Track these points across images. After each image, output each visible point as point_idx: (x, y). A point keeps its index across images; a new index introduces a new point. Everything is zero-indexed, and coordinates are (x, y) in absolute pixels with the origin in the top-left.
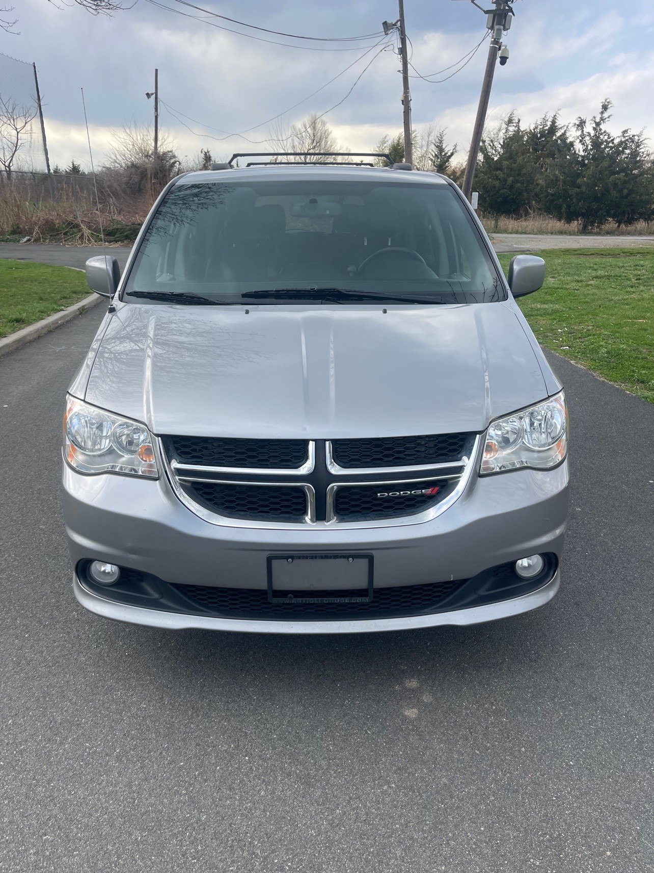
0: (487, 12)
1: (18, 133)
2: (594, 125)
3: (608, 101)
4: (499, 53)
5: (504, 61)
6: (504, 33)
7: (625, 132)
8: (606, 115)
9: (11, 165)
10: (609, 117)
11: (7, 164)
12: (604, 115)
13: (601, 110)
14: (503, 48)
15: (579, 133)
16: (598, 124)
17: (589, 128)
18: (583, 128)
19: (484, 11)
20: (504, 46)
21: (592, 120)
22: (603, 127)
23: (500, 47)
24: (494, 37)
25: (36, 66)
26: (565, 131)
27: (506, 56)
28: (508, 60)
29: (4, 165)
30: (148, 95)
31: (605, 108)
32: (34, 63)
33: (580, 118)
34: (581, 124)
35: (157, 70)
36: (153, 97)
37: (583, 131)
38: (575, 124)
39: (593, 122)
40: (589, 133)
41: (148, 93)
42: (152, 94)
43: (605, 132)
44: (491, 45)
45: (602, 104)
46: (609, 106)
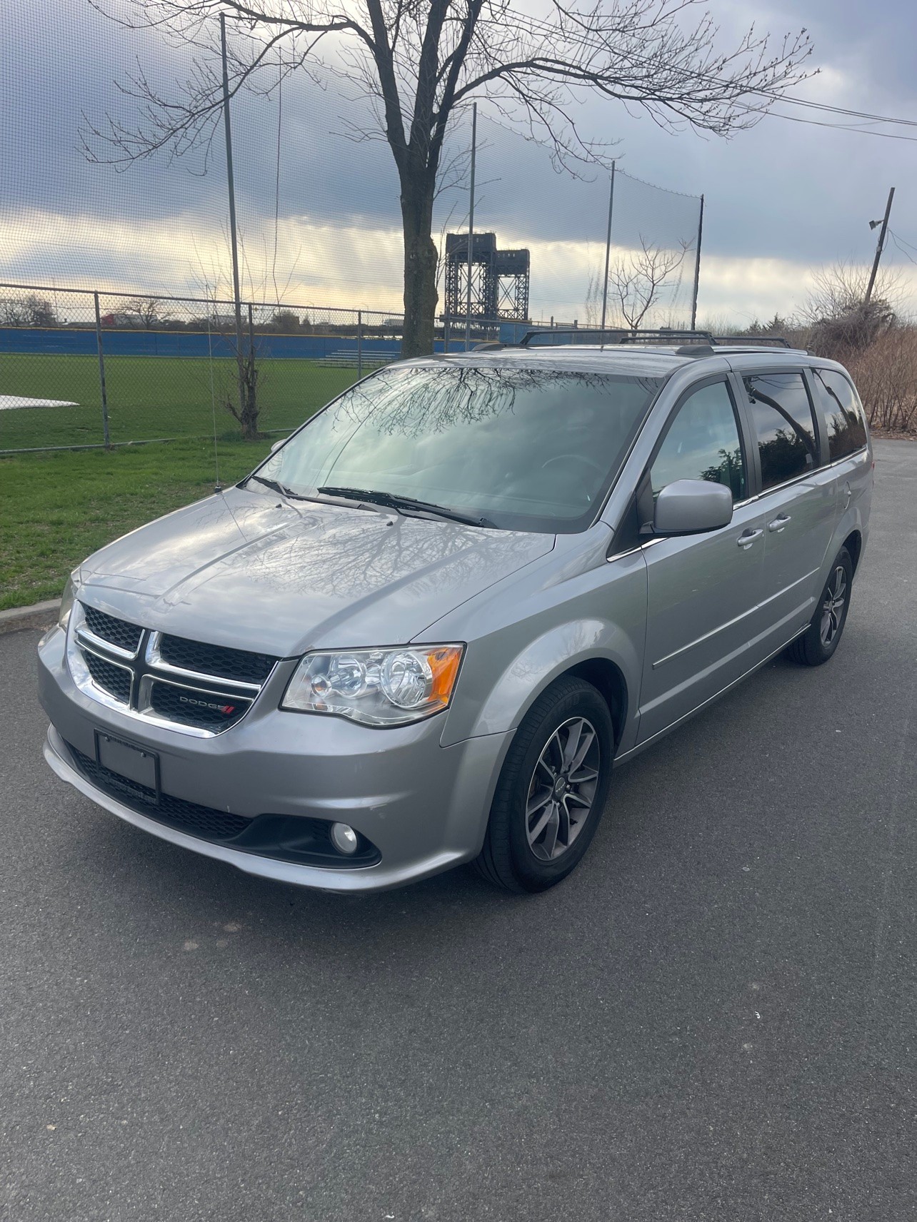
1: (654, 285)
9: (638, 324)
11: (634, 323)
25: (704, 199)
29: (631, 325)
30: (873, 224)
32: (703, 195)
35: (893, 190)
36: (879, 227)
41: (873, 222)
42: (879, 222)
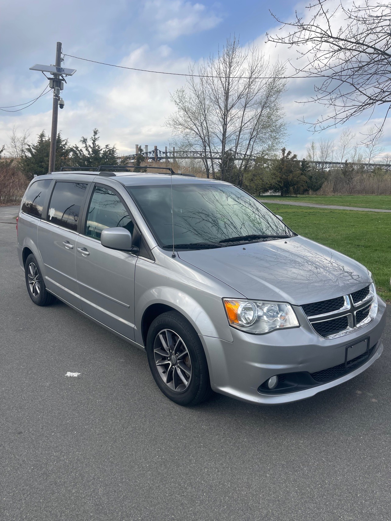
0: (49, 79)
2: (92, 141)
3: (96, 129)
4: (59, 102)
5: (62, 106)
6: (61, 91)
7: (107, 146)
8: (96, 137)
10: (98, 138)
12: (95, 137)
13: (93, 134)
14: (60, 99)
15: (84, 145)
16: (94, 141)
17: (90, 143)
18: (86, 143)
19: (47, 78)
20: (61, 98)
21: (91, 139)
22: (97, 143)
23: (59, 99)
24: (56, 93)
26: (66, 142)
27: (63, 104)
28: (64, 106)
31: (95, 133)
33: (83, 137)
34: (85, 141)
37: (86, 144)
38: (81, 140)
39: (91, 140)
40: (90, 145)
43: (98, 145)
44: (54, 97)
45: (93, 131)
46: (98, 132)
